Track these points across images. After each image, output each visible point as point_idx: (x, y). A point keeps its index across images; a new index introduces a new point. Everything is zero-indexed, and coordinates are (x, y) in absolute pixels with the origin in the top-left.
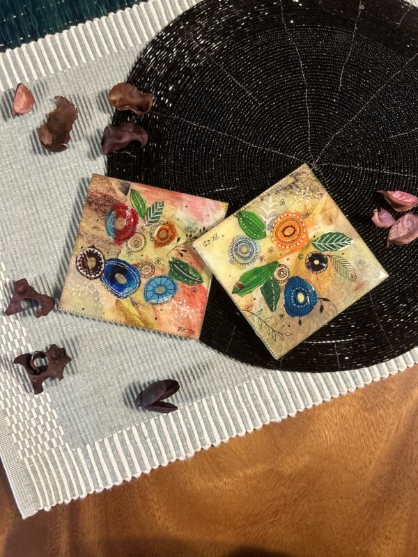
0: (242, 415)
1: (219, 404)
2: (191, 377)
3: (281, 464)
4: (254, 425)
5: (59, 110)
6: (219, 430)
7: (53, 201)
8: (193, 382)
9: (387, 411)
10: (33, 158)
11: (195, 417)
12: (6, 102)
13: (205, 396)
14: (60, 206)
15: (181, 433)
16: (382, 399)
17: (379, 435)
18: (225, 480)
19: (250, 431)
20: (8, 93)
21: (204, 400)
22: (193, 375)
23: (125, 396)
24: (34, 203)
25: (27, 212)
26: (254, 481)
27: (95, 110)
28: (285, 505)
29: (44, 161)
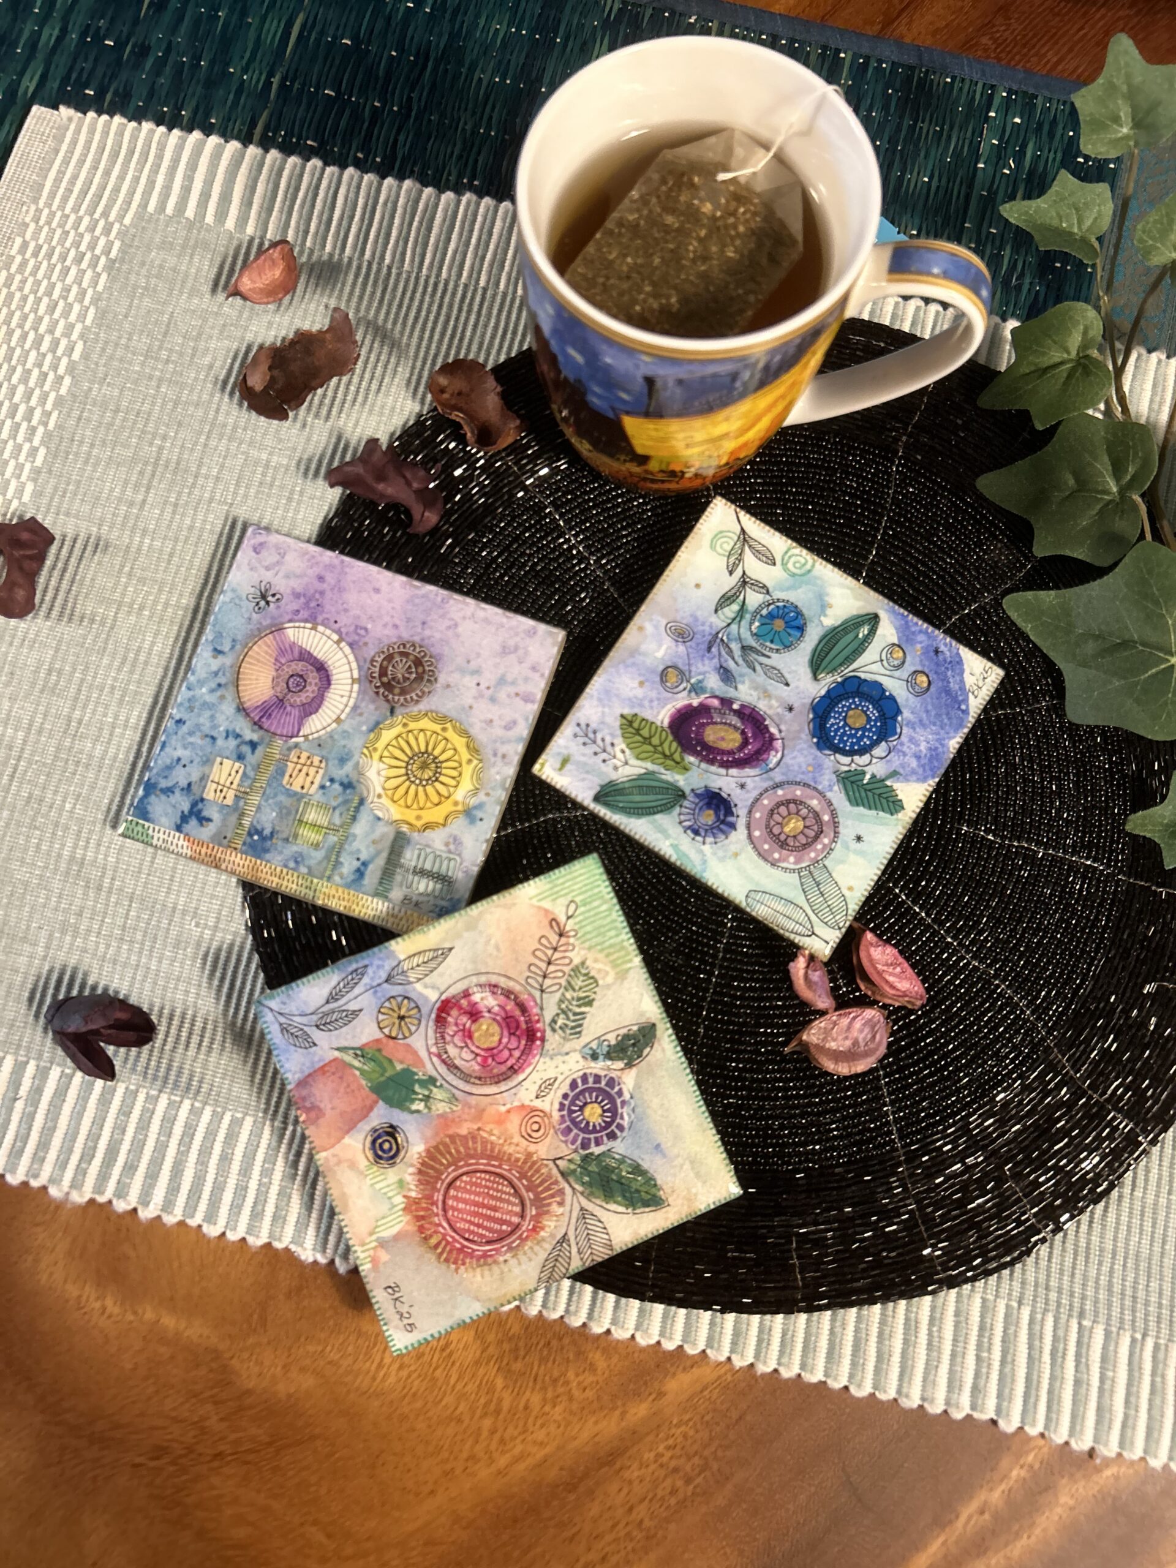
0: (241, 1190)
1: (211, 1134)
2: (195, 1039)
3: (246, 1355)
4: (249, 1231)
5: (328, 336)
6: (173, 1189)
7: (187, 503)
8: (191, 1052)
9: (547, 1408)
10: (212, 395)
11: (143, 1126)
12: (241, 258)
13: (195, 1099)
14: (193, 520)
15: (94, 1138)
16: (556, 1374)
17: (494, 1446)
18: (109, 1302)
19: (232, 1236)
20: (257, 241)
21: (187, 1104)
22: (202, 1036)
23: (41, 984)
24: (150, 482)
25: (123, 491)
26: (163, 1350)
27: (396, 380)
28: (190, 1450)
29: (228, 414)
